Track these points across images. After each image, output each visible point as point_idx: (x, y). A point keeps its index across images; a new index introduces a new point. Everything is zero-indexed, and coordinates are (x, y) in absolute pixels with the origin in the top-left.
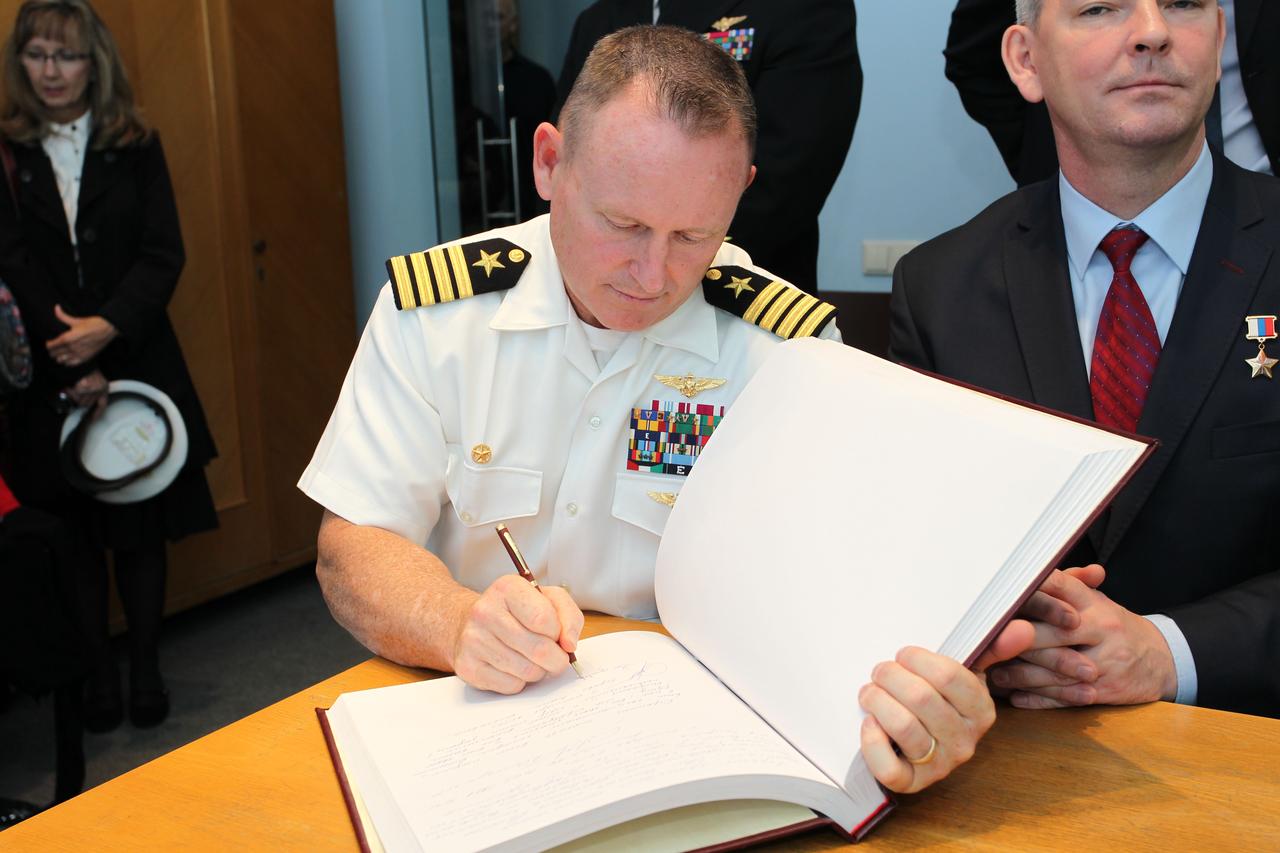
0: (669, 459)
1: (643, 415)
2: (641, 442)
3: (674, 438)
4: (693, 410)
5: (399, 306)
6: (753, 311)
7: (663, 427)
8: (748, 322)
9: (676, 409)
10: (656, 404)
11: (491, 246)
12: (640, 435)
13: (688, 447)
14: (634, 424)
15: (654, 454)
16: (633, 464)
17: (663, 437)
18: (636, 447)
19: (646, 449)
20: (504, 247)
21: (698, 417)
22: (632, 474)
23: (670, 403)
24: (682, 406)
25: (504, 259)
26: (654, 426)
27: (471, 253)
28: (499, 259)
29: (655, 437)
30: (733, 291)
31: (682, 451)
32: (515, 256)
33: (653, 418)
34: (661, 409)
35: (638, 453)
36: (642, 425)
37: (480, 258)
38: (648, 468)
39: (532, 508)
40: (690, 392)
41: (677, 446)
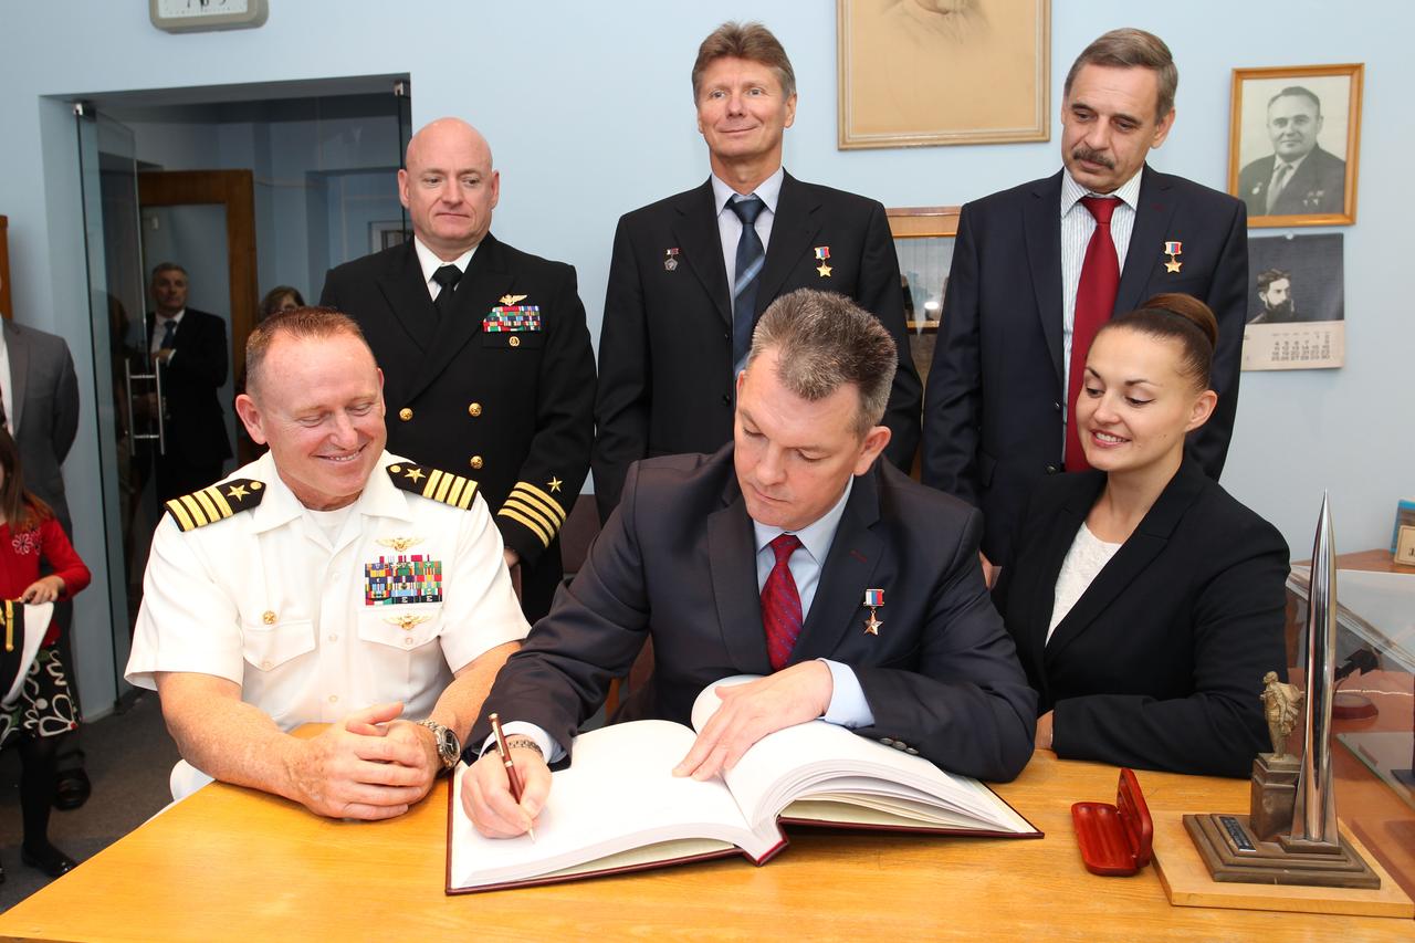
0: (396, 594)
1: (374, 567)
2: (374, 586)
3: (397, 579)
4: (409, 560)
5: (182, 529)
6: (429, 490)
7: (389, 573)
8: (427, 498)
9: (397, 560)
10: (382, 559)
11: (237, 483)
12: (372, 581)
13: (408, 584)
14: (367, 574)
15: (385, 592)
16: (370, 600)
17: (390, 580)
18: (371, 590)
19: (378, 590)
20: (246, 483)
21: (413, 563)
22: (370, 608)
23: (392, 556)
24: (400, 558)
25: (248, 488)
26: (382, 573)
27: (225, 490)
28: (244, 489)
29: (383, 581)
30: (411, 478)
31: (404, 588)
32: (255, 486)
33: (381, 568)
34: (386, 561)
35: (373, 593)
36: (374, 574)
37: (231, 491)
38: (381, 602)
39: (310, 645)
40: (400, 547)
41: (400, 584)
